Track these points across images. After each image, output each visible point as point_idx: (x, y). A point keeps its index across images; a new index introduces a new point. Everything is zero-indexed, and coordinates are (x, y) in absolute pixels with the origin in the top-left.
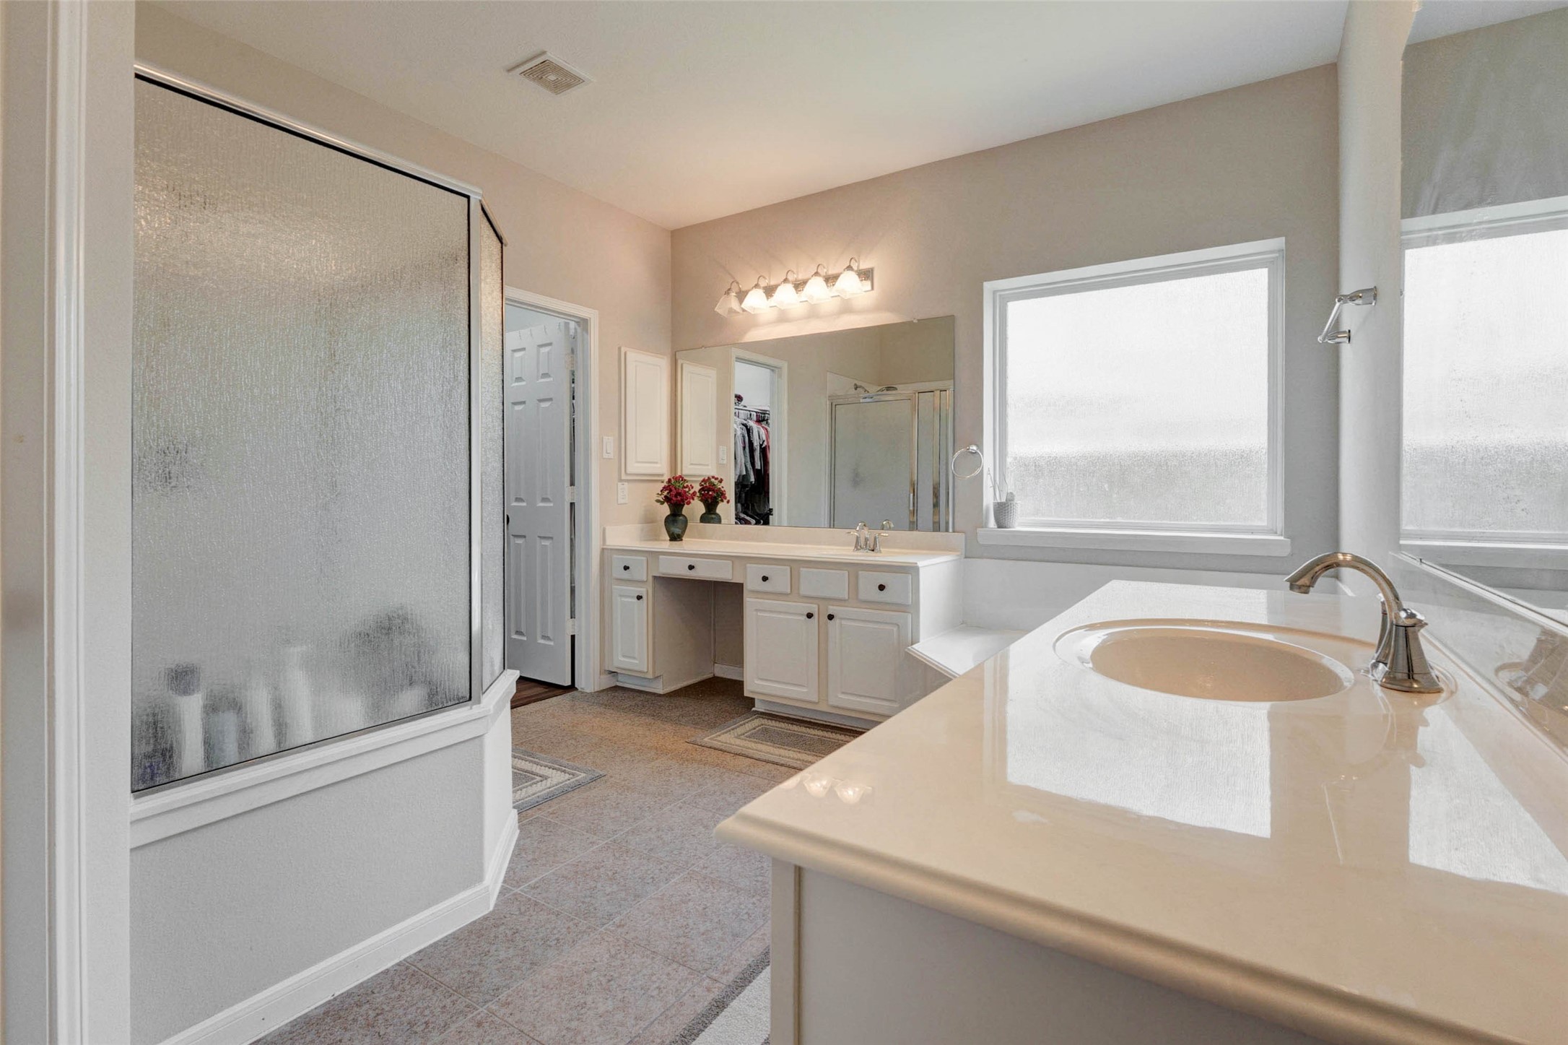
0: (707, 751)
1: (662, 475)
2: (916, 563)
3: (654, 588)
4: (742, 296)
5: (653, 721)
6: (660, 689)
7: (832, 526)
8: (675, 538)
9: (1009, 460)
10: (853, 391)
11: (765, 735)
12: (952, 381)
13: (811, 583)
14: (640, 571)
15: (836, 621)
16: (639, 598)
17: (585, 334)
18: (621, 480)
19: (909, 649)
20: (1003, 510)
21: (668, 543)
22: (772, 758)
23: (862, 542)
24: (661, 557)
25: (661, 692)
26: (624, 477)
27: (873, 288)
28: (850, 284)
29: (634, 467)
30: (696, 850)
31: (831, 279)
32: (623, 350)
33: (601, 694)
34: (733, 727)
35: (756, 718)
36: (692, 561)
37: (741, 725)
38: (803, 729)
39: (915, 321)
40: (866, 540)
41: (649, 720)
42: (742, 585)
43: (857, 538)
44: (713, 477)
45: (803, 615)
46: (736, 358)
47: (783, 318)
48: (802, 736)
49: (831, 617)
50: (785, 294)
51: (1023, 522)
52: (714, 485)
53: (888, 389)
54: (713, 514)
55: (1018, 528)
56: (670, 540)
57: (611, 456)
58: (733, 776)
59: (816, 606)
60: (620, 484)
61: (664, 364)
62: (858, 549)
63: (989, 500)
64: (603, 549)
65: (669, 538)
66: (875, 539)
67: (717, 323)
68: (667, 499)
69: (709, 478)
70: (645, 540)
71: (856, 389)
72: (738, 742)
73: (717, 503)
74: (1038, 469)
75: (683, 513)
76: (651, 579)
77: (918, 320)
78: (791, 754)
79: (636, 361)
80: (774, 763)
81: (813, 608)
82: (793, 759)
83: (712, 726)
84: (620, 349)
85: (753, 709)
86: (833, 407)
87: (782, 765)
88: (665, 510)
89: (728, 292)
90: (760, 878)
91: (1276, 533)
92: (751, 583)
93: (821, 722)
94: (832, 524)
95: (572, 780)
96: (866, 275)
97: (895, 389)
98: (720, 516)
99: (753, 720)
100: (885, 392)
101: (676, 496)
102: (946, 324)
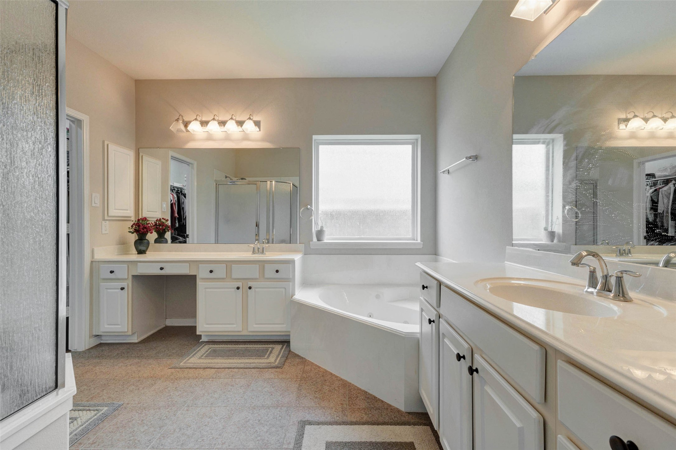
0: (186, 370)
1: (130, 217)
2: (294, 259)
3: (132, 282)
4: (186, 124)
5: (139, 361)
6: (135, 340)
7: (217, 243)
8: (140, 252)
9: (320, 212)
10: (224, 179)
11: (214, 354)
12: (298, 178)
13: (237, 272)
14: (122, 272)
15: (253, 289)
16: (122, 289)
17: (79, 129)
18: (104, 220)
19: (293, 299)
20: (320, 234)
21: (137, 255)
22: (226, 365)
23: (256, 250)
24: (139, 264)
25: (136, 341)
26: (106, 218)
27: (260, 130)
28: (249, 126)
29: (113, 212)
30: (212, 434)
31: (240, 123)
32: (106, 143)
33: (91, 350)
34: (194, 353)
35: (205, 345)
36: (162, 265)
37: (198, 351)
38: (234, 346)
39: (281, 148)
40: (258, 248)
41: (136, 360)
42: (195, 276)
43: (254, 248)
44: (163, 219)
45: (234, 288)
46: (172, 156)
47: (210, 138)
48: (235, 350)
49: (250, 288)
50: (213, 127)
51: (327, 239)
52: (164, 223)
53: (242, 179)
54: (163, 238)
55: (325, 241)
56: (138, 254)
57: (98, 205)
58: (210, 382)
59: (241, 283)
60: (103, 222)
61: (130, 155)
62: (254, 254)
63: (314, 230)
64: (92, 261)
65: (137, 253)
66: (263, 248)
67: (168, 136)
68: (136, 231)
69: (160, 219)
70: (121, 255)
71: (226, 178)
72: (202, 361)
73: (166, 232)
74: (333, 216)
75: (147, 238)
76: (130, 277)
77: (283, 148)
78: (235, 361)
79: (114, 150)
80: (229, 368)
81: (239, 284)
82: (239, 363)
83: (181, 355)
84: (103, 142)
85: (201, 341)
86: (217, 185)
87: (234, 368)
88: (134, 237)
89: (177, 120)
90: (259, 438)
91: (414, 240)
92: (202, 273)
93: (242, 340)
94: (217, 242)
95: (98, 415)
96: (257, 124)
97: (245, 179)
98: (167, 239)
99: (204, 346)
100: (241, 180)
101: (143, 229)
102: (296, 151)
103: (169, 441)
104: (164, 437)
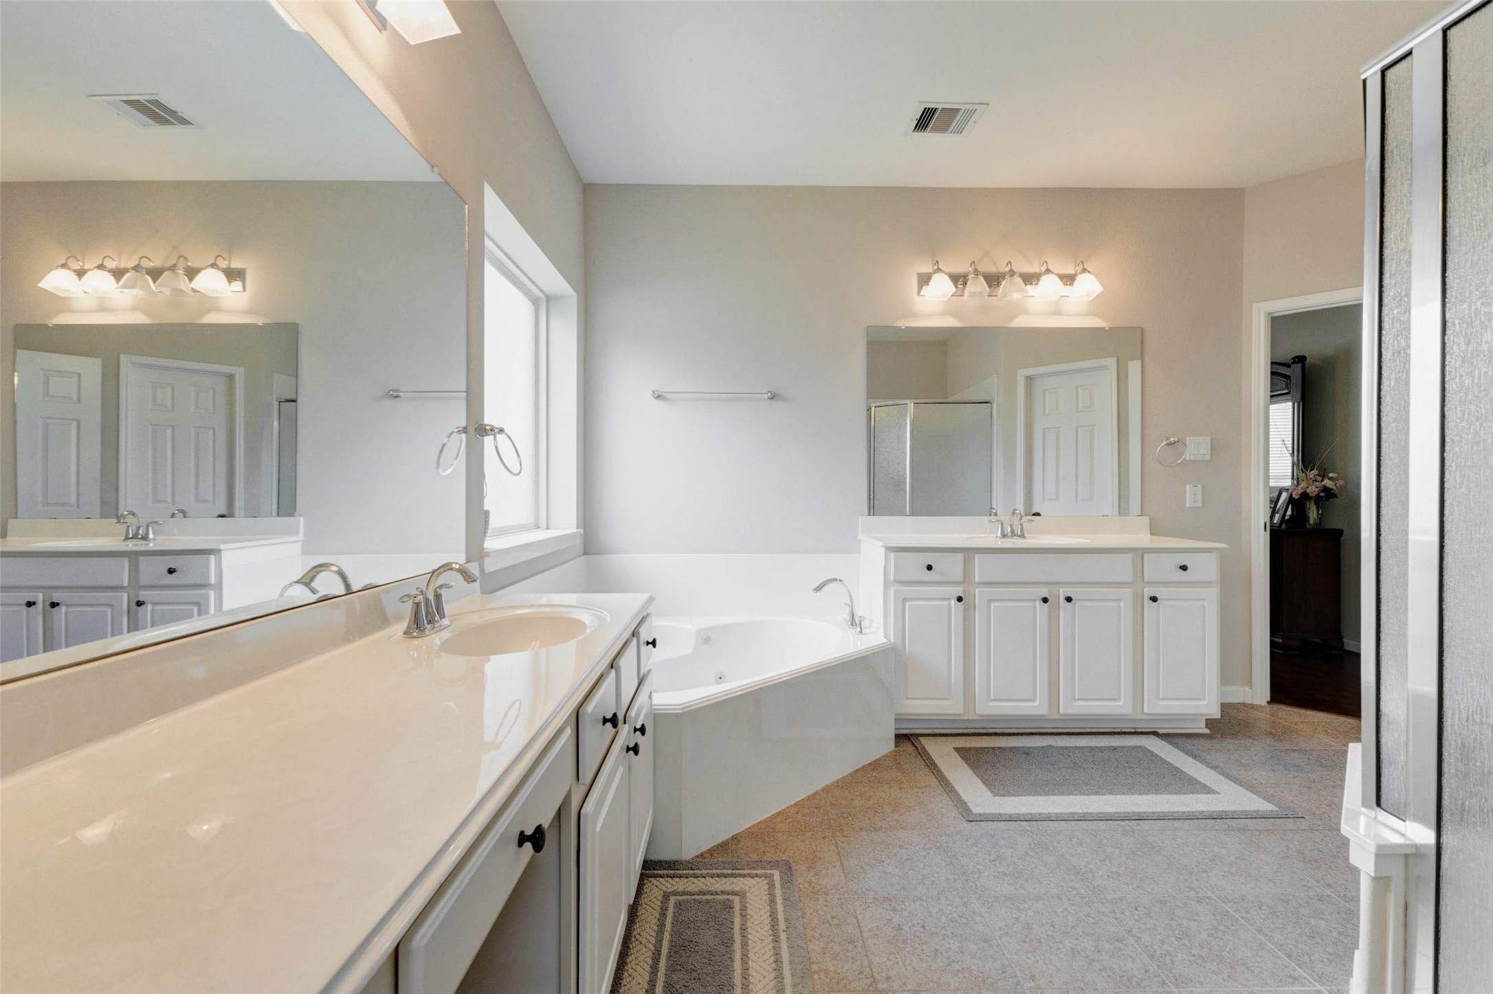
103: (1129, 965)
104: (1129, 980)
